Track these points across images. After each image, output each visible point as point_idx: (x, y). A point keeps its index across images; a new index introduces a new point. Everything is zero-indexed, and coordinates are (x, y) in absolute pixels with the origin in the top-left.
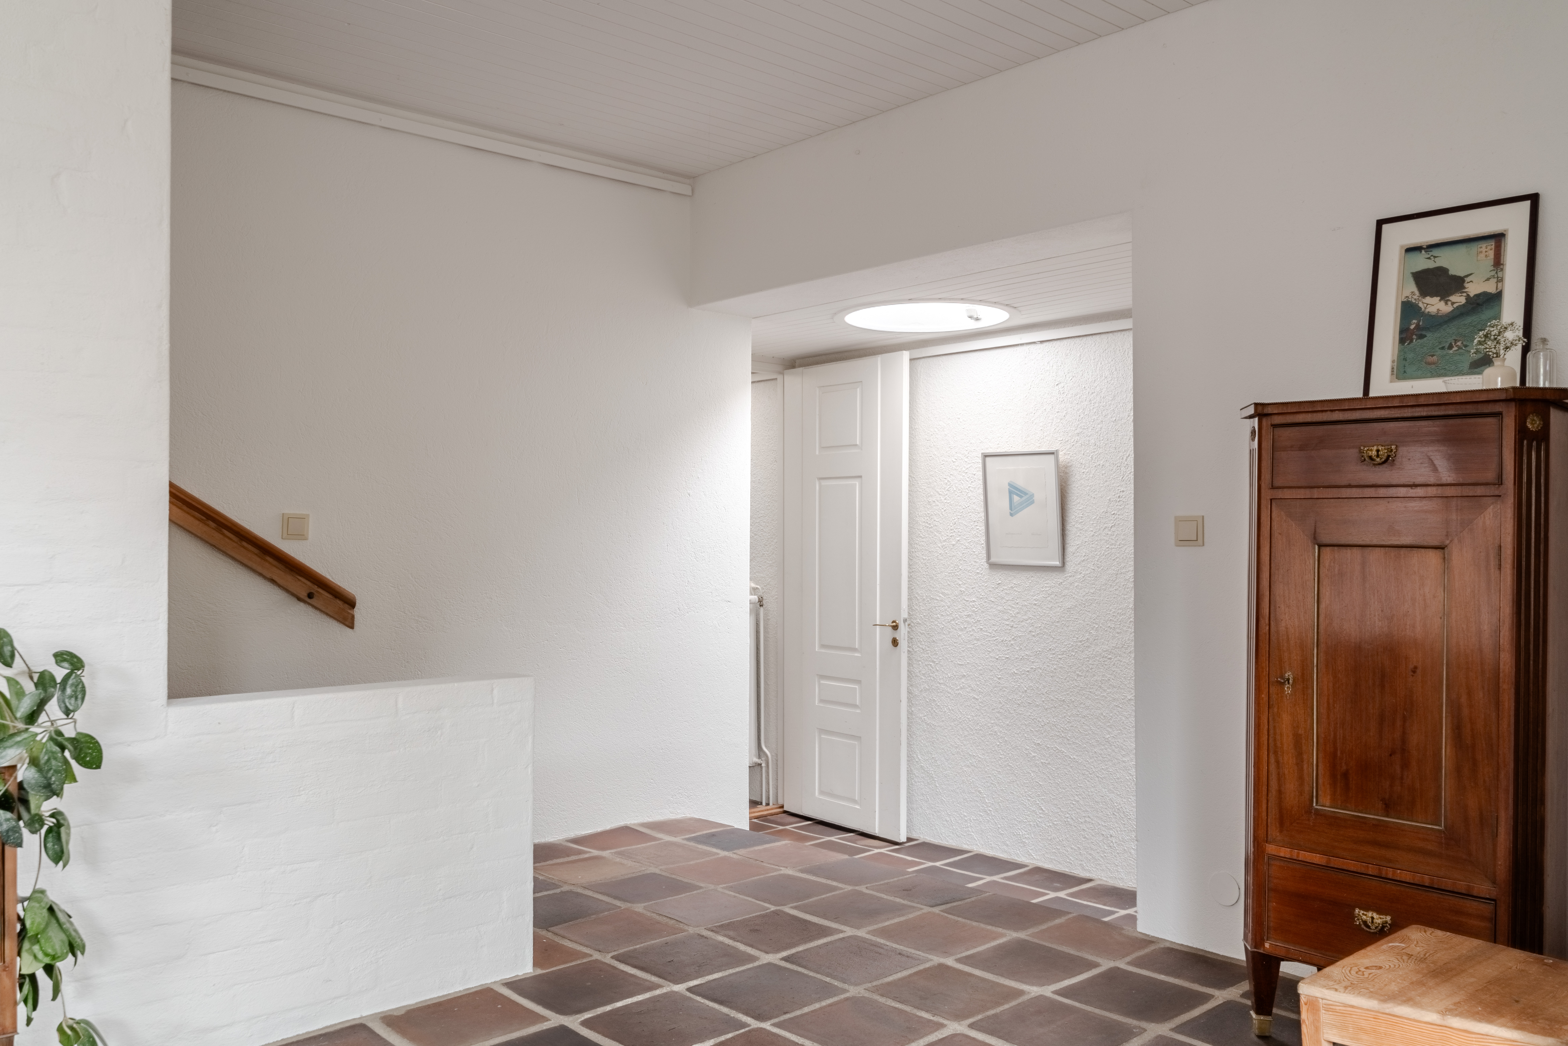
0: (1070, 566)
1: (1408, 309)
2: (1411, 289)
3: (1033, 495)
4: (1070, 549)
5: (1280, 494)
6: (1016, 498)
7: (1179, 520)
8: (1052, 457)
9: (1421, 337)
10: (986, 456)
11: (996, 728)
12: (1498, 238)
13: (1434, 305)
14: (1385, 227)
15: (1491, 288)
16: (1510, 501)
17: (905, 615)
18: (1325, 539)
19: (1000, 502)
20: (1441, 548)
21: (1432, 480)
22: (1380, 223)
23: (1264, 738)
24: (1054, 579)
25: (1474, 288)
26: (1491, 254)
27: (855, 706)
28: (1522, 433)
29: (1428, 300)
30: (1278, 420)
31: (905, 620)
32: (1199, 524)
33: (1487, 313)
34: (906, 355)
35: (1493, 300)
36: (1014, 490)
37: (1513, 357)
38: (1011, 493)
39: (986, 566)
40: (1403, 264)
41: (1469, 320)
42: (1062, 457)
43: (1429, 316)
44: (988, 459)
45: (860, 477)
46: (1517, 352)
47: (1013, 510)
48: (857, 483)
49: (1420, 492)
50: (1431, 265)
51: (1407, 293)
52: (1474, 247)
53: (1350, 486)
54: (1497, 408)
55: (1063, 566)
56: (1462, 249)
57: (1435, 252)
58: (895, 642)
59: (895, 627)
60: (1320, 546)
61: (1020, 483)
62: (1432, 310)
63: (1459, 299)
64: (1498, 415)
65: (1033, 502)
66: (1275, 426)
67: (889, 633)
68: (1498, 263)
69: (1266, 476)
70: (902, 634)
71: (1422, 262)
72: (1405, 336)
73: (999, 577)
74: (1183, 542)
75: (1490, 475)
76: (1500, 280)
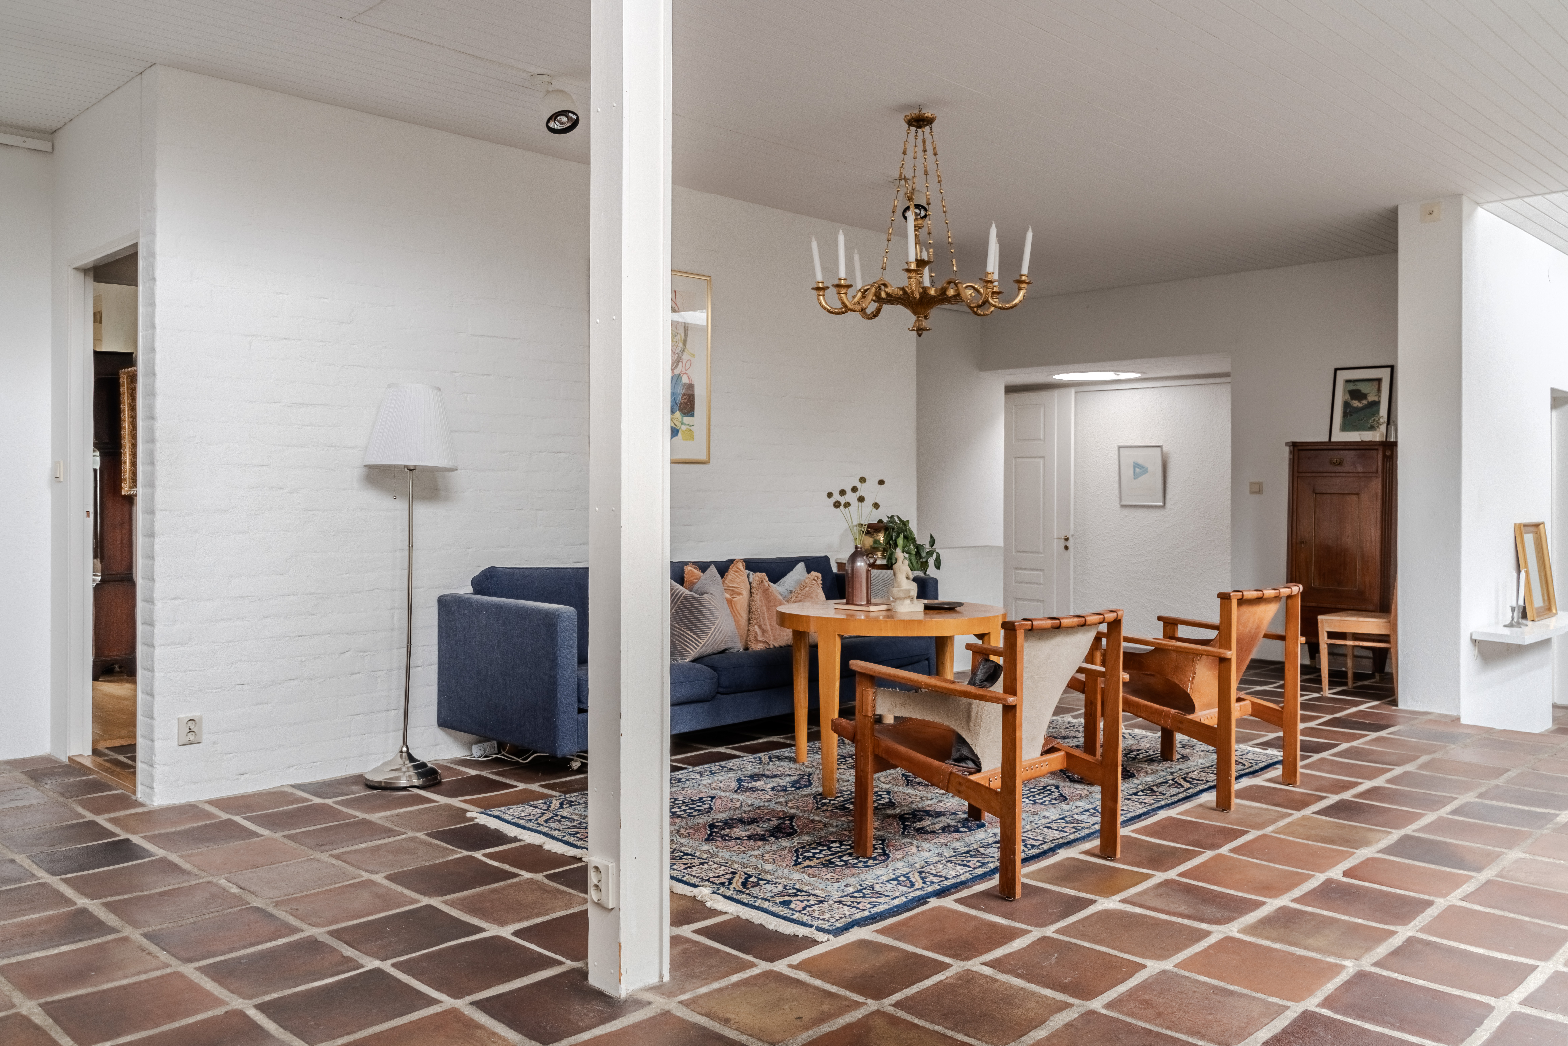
0: (1168, 505)
1: (1346, 405)
2: (1348, 396)
3: (1147, 469)
4: (1168, 497)
5: (1301, 475)
6: (1138, 470)
7: (1251, 484)
8: (1159, 449)
9: (1351, 415)
10: (1120, 447)
11: (1124, 592)
12: (1379, 381)
13: (1356, 404)
14: (1339, 372)
15: (1376, 399)
16: (1380, 479)
17: (1072, 532)
18: (1317, 491)
19: (1128, 472)
20: (1357, 494)
21: (1355, 471)
22: (1336, 370)
23: (1294, 563)
24: (1158, 513)
25: (1371, 398)
26: (1377, 386)
27: (1040, 584)
28: (1384, 456)
29: (1354, 401)
30: (1300, 448)
31: (1073, 536)
32: (1260, 485)
33: (1375, 409)
34: (1073, 390)
35: (1377, 404)
36: (1136, 465)
37: (1383, 428)
38: (1134, 467)
39: (1119, 506)
40: (1345, 387)
41: (1368, 410)
42: (1164, 449)
43: (1354, 408)
44: (1121, 449)
45: (1044, 457)
46: (1385, 425)
47: (1136, 476)
48: (1041, 460)
49: (1350, 475)
50: (1354, 388)
51: (1346, 398)
52: (1371, 383)
53: (1326, 472)
54: (1376, 447)
55: (1164, 506)
56: (1366, 384)
57: (1356, 383)
58: (1066, 548)
59: (1067, 539)
60: (1316, 494)
61: (1140, 462)
62: (1355, 405)
63: (1365, 402)
64: (1377, 450)
65: (1147, 472)
66: (1299, 450)
67: (1063, 543)
68: (1379, 390)
69: (1296, 468)
70: (1070, 544)
71: (1352, 387)
72: (1345, 414)
73: (1126, 512)
74: (1253, 492)
75: (1374, 470)
76: (1380, 396)
